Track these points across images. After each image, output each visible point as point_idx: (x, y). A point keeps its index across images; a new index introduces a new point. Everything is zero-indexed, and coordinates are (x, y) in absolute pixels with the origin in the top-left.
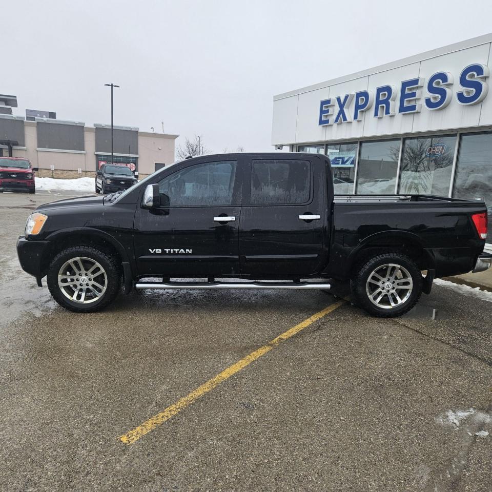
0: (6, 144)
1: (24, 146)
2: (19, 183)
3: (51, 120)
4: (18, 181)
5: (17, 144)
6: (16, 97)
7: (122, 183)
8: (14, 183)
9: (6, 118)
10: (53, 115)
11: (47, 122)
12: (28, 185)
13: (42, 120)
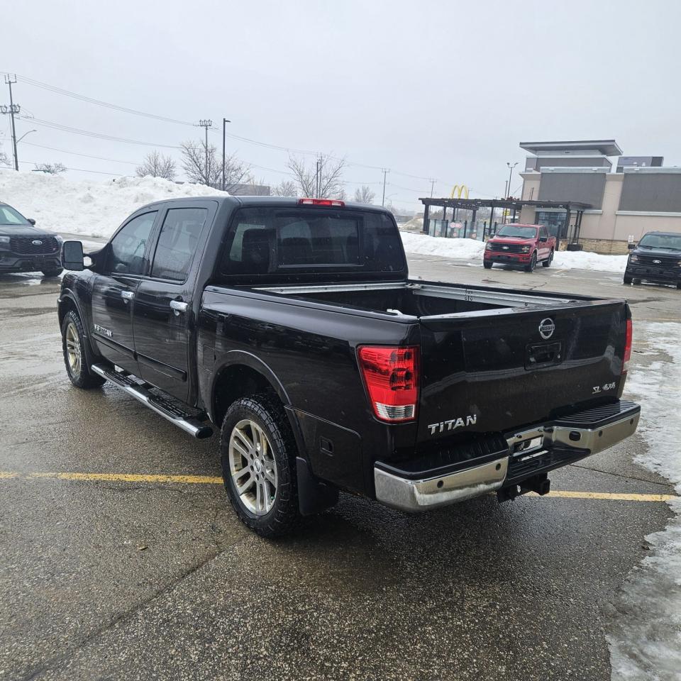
0: (564, 207)
1: (600, 209)
2: (509, 257)
3: (656, 169)
4: (509, 255)
5: (590, 207)
6: (614, 141)
7: (656, 261)
8: (504, 258)
9: (583, 172)
10: (657, 161)
11: (640, 172)
12: (521, 260)
13: (633, 169)
